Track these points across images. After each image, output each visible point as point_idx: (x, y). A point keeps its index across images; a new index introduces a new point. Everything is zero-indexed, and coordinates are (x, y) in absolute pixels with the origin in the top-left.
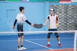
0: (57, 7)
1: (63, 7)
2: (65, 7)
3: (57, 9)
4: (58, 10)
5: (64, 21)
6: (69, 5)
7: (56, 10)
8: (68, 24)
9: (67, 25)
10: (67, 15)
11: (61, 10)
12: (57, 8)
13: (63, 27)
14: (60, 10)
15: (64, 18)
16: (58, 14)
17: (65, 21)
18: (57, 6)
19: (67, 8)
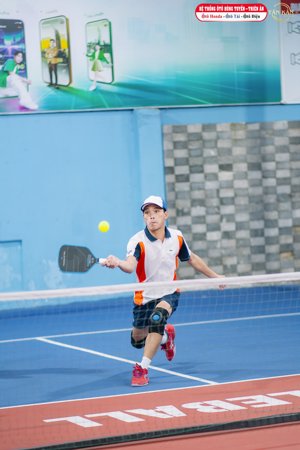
0: (207, 135)
1: (241, 134)
2: (251, 135)
3: (204, 146)
4: (213, 153)
5: (251, 214)
6: (272, 123)
7: (201, 155)
8: (273, 232)
9: (269, 241)
10: (264, 177)
11: (229, 151)
12: (204, 141)
13: (246, 251)
14: (221, 152)
15: (251, 198)
16: (215, 177)
17: (258, 219)
18: (206, 127)
19: (263, 138)
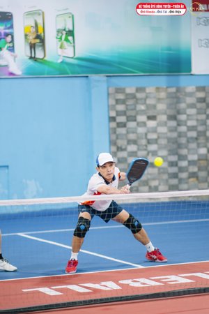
0: (139, 95)
1: (163, 95)
2: (170, 96)
3: (137, 103)
4: (143, 107)
5: (169, 151)
6: (185, 88)
7: (135, 109)
8: (184, 164)
9: (181, 170)
10: (179, 125)
11: (154, 107)
12: (137, 99)
13: (165, 177)
14: (148, 107)
15: (169, 140)
16: (144, 124)
17: (174, 154)
18: (139, 90)
19: (178, 98)
